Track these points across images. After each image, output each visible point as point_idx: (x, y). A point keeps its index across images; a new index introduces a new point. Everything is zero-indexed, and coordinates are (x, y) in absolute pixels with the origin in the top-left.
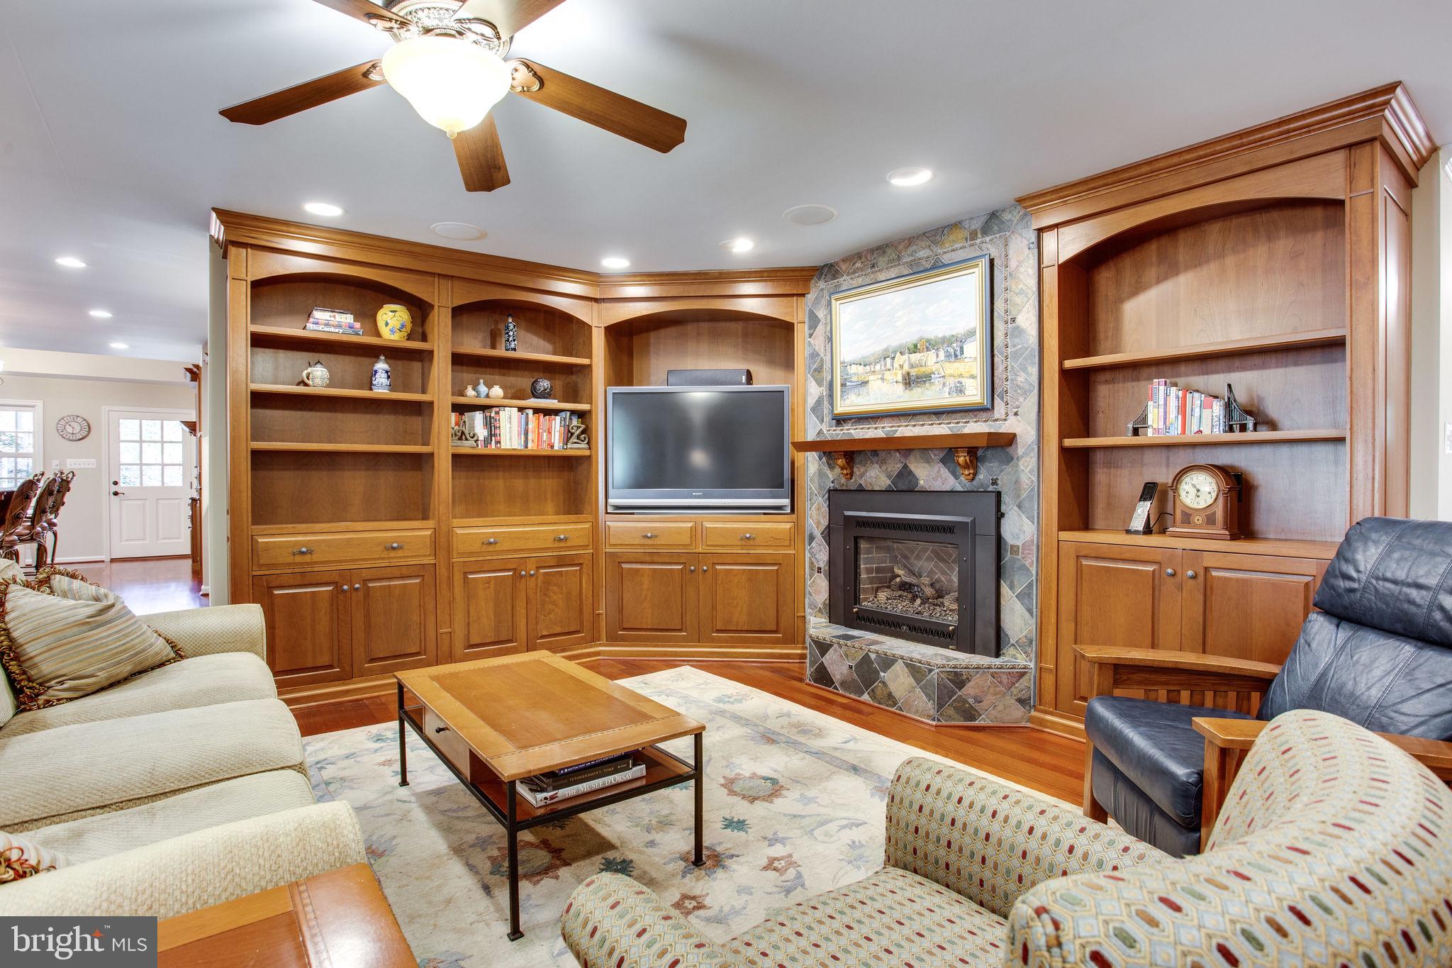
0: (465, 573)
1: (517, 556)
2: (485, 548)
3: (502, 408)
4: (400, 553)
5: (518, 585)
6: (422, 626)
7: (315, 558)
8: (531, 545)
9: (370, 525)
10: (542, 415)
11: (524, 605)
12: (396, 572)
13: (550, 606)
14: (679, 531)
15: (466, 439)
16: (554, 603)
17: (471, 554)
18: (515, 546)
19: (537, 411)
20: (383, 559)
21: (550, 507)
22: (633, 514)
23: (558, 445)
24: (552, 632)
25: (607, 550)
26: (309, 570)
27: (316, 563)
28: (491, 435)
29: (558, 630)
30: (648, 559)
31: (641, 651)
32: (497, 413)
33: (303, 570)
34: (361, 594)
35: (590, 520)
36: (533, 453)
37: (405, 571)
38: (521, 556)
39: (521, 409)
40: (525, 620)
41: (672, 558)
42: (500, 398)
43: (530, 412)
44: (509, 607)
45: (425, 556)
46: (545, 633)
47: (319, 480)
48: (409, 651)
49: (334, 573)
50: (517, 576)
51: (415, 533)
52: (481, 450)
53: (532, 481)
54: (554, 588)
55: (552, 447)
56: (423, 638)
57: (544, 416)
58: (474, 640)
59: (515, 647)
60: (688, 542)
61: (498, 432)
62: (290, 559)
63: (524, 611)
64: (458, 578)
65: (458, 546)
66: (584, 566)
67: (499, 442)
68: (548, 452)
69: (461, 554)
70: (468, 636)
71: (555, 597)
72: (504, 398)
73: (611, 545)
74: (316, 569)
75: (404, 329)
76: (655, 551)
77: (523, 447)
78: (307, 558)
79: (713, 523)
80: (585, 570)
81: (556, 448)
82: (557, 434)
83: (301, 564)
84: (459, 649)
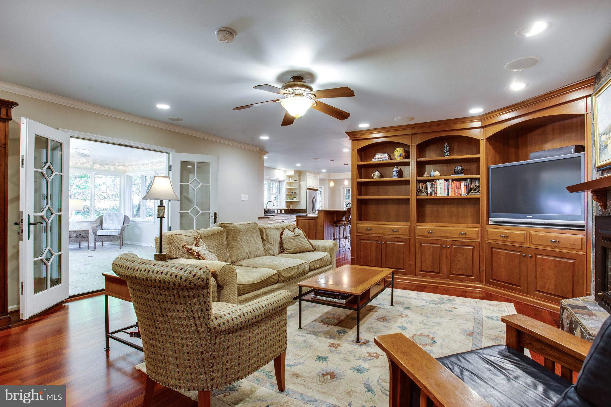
0: (421, 243)
1: (442, 239)
2: (428, 235)
3: (437, 180)
4: (397, 233)
5: (442, 251)
6: (404, 260)
7: (372, 232)
8: (448, 235)
9: (396, 223)
10: (456, 182)
11: (445, 259)
12: (396, 240)
13: (457, 262)
14: (518, 235)
15: (423, 193)
16: (459, 261)
17: (423, 236)
18: (441, 235)
19: (453, 180)
20: (392, 234)
21: (469, 220)
22: (500, 225)
23: (463, 193)
24: (457, 273)
25: (487, 241)
26: (370, 235)
27: (372, 233)
28: (433, 191)
29: (460, 273)
30: (504, 247)
31: (499, 291)
32: (436, 182)
33: (369, 235)
34: (385, 245)
35: (478, 227)
36: (451, 197)
37: (399, 240)
38: (444, 239)
39: (447, 180)
40: (445, 266)
41: (515, 249)
42: (438, 176)
43: (450, 181)
44: (438, 259)
45: (406, 235)
46: (454, 273)
47: (382, 208)
48: (400, 267)
49: (378, 237)
50: (441, 248)
51: (403, 226)
52: (429, 197)
53: (461, 209)
54: (459, 254)
55: (461, 194)
56: (404, 264)
57: (457, 182)
58: (424, 269)
59: (440, 275)
60: (522, 241)
61: (435, 189)
62: (365, 232)
63: (445, 262)
64: (418, 245)
65: (418, 233)
66: (475, 247)
67: (436, 194)
68: (459, 197)
69: (419, 236)
70: (421, 267)
71: (459, 259)
72: (440, 176)
73: (488, 239)
74: (372, 235)
75: (401, 156)
76: (507, 244)
77: (447, 195)
78: (370, 232)
79: (536, 232)
80: (475, 249)
81: (463, 195)
82: (463, 189)
83: (368, 233)
84: (417, 271)
